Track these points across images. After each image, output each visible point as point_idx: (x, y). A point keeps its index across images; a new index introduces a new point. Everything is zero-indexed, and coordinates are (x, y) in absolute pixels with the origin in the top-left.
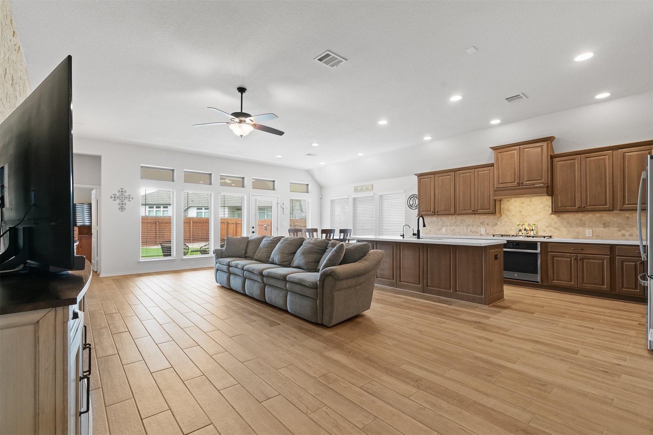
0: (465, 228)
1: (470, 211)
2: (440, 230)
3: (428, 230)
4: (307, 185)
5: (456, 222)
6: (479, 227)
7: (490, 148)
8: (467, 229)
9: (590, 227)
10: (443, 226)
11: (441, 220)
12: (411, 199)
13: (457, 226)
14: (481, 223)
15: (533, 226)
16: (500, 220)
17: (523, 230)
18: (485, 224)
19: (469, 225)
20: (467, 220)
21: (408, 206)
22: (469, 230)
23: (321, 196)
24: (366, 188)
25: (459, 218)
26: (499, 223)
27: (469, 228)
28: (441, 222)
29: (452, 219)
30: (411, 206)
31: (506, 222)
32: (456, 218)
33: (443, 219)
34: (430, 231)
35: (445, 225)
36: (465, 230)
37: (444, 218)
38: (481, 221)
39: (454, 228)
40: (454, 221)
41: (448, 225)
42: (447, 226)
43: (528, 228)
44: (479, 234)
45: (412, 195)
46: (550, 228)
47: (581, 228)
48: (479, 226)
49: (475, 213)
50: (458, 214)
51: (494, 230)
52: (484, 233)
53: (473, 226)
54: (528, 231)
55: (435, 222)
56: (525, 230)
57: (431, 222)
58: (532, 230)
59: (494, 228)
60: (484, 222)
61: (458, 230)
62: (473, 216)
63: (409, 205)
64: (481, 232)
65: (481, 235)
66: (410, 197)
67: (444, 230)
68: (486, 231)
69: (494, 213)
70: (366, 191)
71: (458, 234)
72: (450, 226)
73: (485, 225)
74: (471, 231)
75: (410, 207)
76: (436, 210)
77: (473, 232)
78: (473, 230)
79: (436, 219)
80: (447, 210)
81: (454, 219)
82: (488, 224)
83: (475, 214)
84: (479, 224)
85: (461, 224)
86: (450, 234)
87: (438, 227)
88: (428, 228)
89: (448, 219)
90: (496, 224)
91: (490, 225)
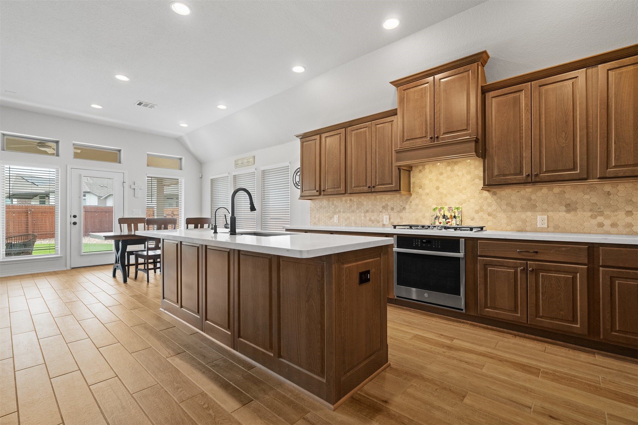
0: (363, 214)
2: (331, 218)
3: (317, 219)
4: (181, 159)
5: (350, 207)
6: (380, 213)
8: (365, 216)
9: (545, 211)
10: (335, 213)
11: (333, 204)
12: (297, 174)
13: (353, 212)
14: (384, 207)
15: (456, 210)
16: (409, 202)
17: (441, 217)
18: (389, 208)
19: (367, 211)
20: (365, 203)
21: (294, 184)
22: (368, 218)
23: (201, 175)
24: (246, 161)
25: (355, 198)
26: (407, 207)
27: (367, 214)
28: (333, 206)
29: (346, 201)
30: (297, 184)
31: (417, 205)
32: (351, 200)
33: (335, 202)
34: (319, 221)
35: (337, 210)
36: (363, 218)
37: (337, 201)
38: (384, 204)
39: (349, 215)
40: (348, 205)
41: (342, 210)
42: (340, 212)
43: (448, 214)
44: (381, 223)
45: (298, 169)
46: (481, 214)
47: (529, 214)
48: (381, 212)
49: (372, 190)
50: (350, 193)
51: (401, 218)
52: (388, 223)
53: (373, 211)
54: (448, 219)
55: (325, 207)
56: (444, 216)
57: (321, 207)
58: (455, 217)
59: (401, 214)
60: (387, 205)
61: (353, 218)
62: (372, 196)
63: (295, 182)
64: (383, 220)
65: (384, 225)
66: (295, 171)
67: (336, 217)
68: (390, 219)
69: (397, 190)
70: (247, 165)
71: (353, 224)
72: (344, 212)
73: (389, 210)
74: (370, 220)
75: (295, 186)
76: (322, 189)
77: (373, 222)
78: (373, 218)
79: (327, 203)
80: (336, 187)
81: (348, 201)
82: (392, 209)
83: (371, 192)
84: (381, 209)
85: (357, 209)
86: (344, 225)
87: (329, 214)
88: (317, 216)
89: (341, 201)
90: (404, 208)
91: (395, 211)
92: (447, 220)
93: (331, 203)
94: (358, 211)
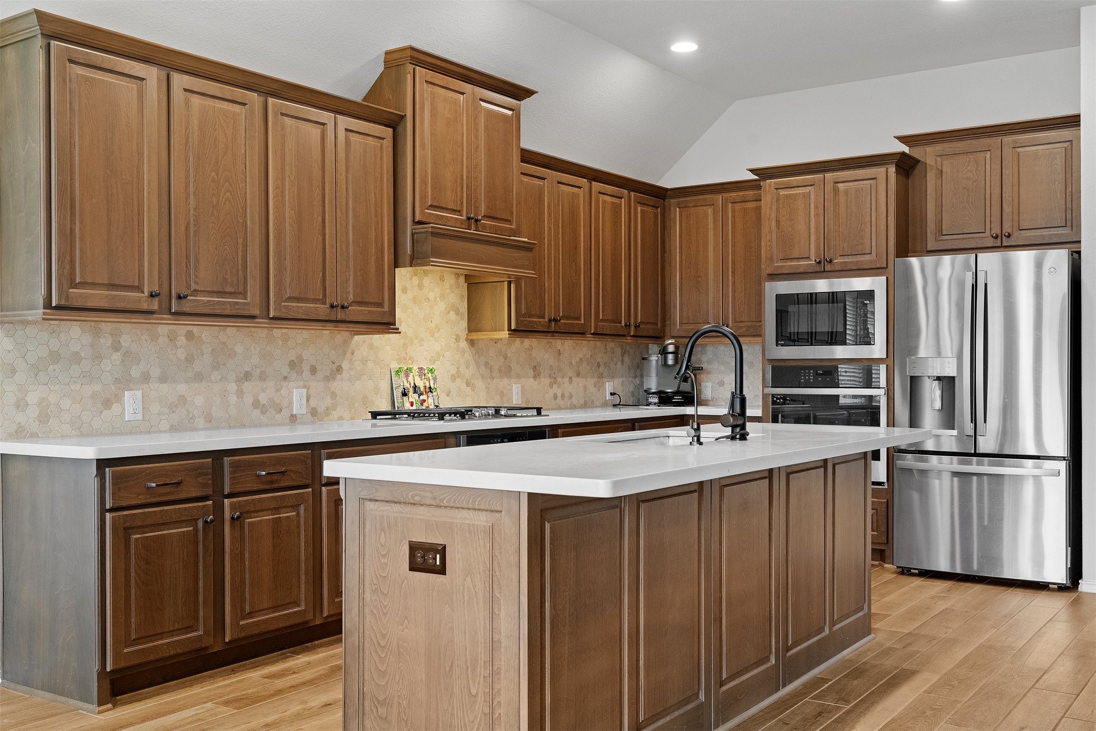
0: (232, 387)
1: (322, 310)
2: (107, 404)
3: (33, 411)
5: (189, 360)
6: (284, 384)
8: (240, 393)
9: (518, 377)
10: (124, 382)
11: (116, 347)
13: (199, 377)
14: (292, 364)
15: (430, 374)
16: (349, 351)
17: (411, 390)
18: (306, 367)
19: (247, 376)
20: (239, 349)
22: (248, 399)
26: (345, 365)
27: (247, 386)
28: (117, 357)
29: (172, 338)
32: (190, 336)
33: (126, 340)
34: (44, 416)
35: (135, 373)
36: (233, 399)
38: (292, 356)
39: (182, 388)
40: (182, 354)
41: (155, 372)
42: (146, 378)
43: (420, 384)
44: (286, 413)
47: (506, 381)
48: (285, 378)
49: (337, 315)
50: (274, 318)
51: (333, 395)
53: (263, 377)
54: (422, 394)
56: (415, 389)
57: (55, 357)
58: (431, 389)
59: (335, 385)
60: (301, 358)
61: (199, 400)
64: (291, 404)
65: (293, 419)
67: (131, 398)
68: (308, 400)
71: (200, 422)
72: (163, 379)
73: (306, 374)
74: (256, 404)
76: (175, 289)
77: (264, 410)
78: (263, 398)
79: (87, 339)
80: (228, 290)
81: (182, 340)
82: (313, 370)
84: (285, 370)
85: (214, 368)
86: (165, 426)
87: (97, 387)
88: (32, 398)
89: (154, 338)
90: (339, 369)
91: (320, 375)
92: (422, 397)
93: (106, 341)
94: (215, 375)
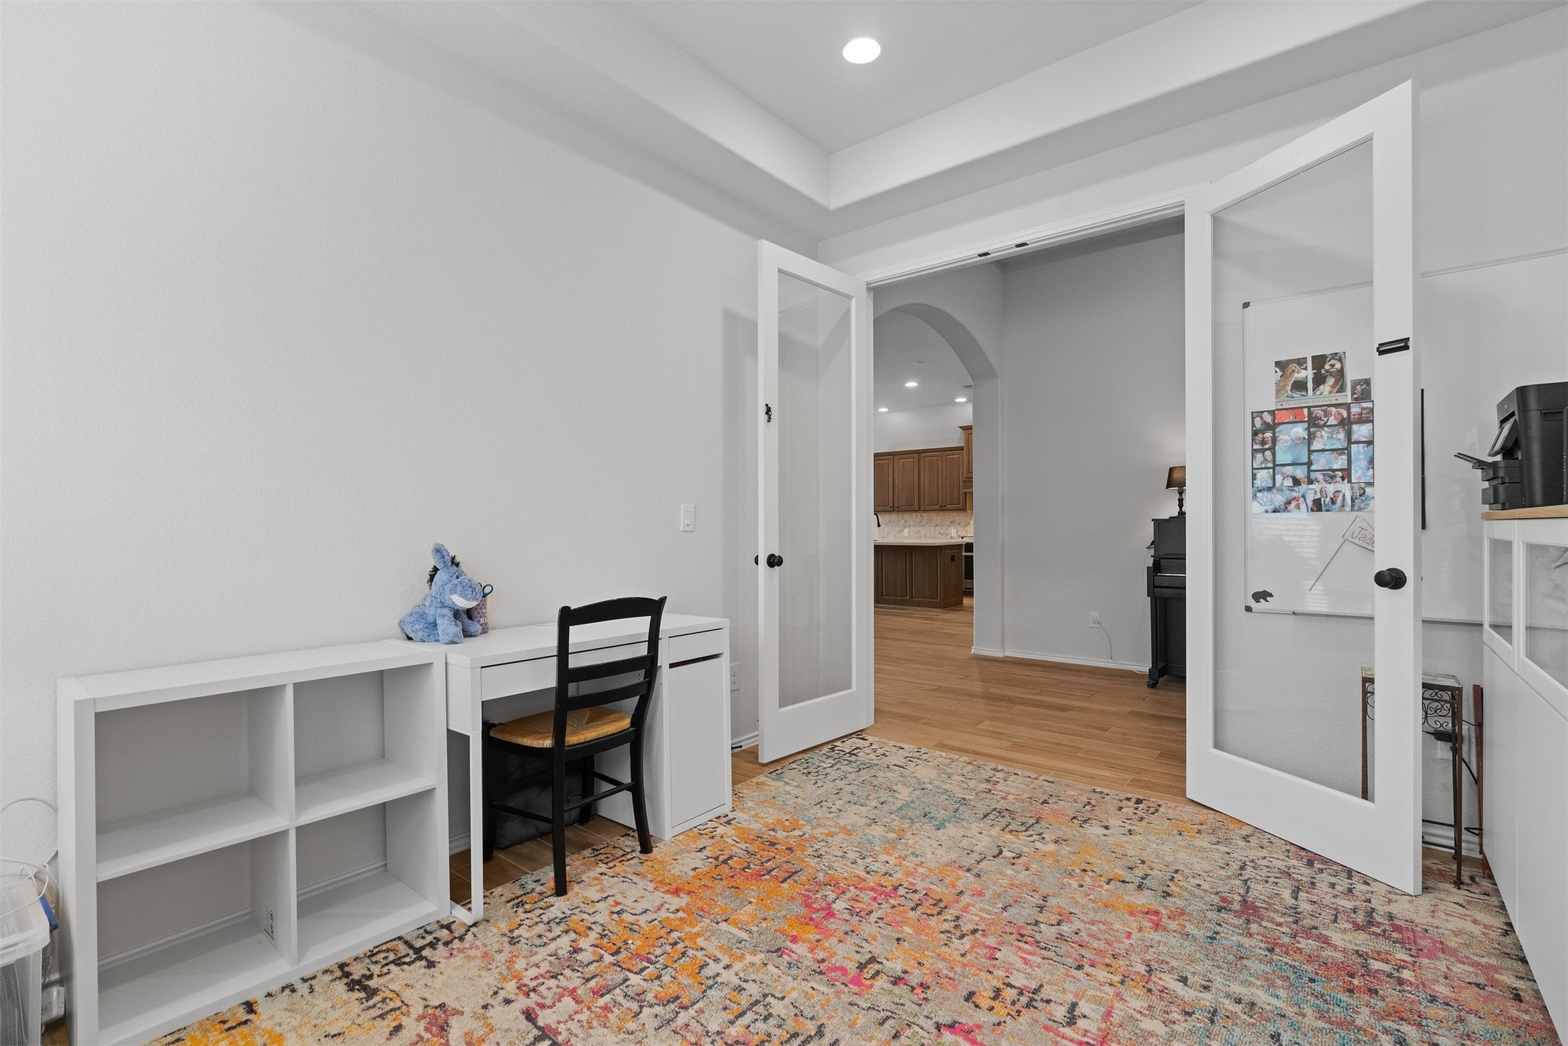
0: (932, 528)
1: (938, 506)
2: (901, 532)
3: (885, 533)
5: (921, 521)
6: (948, 528)
7: (961, 427)
8: (935, 530)
10: (905, 527)
11: (903, 519)
13: (923, 526)
14: (952, 522)
18: (957, 523)
19: (937, 525)
20: (935, 518)
22: (937, 532)
25: (925, 515)
26: (971, 522)
27: (937, 528)
28: (903, 521)
29: (916, 516)
32: (921, 515)
33: (905, 517)
34: (888, 534)
35: (907, 525)
36: (933, 531)
37: (907, 516)
38: (952, 520)
39: (919, 529)
40: (919, 520)
41: (912, 524)
42: (910, 526)
44: (949, 536)
48: (949, 526)
49: (943, 509)
50: (923, 511)
51: (966, 531)
52: (955, 535)
53: (942, 526)
55: (894, 521)
57: (890, 521)
59: (966, 528)
60: (955, 520)
61: (923, 532)
62: (942, 513)
64: (951, 533)
65: (952, 538)
67: (906, 531)
68: (956, 533)
69: (964, 509)
71: (923, 537)
72: (914, 526)
73: (956, 525)
74: (940, 533)
76: (896, 505)
77: (942, 535)
78: (942, 532)
79: (896, 517)
80: (909, 503)
81: (919, 517)
82: (959, 524)
83: (943, 510)
84: (949, 524)
85: (926, 522)
86: (914, 538)
87: (899, 528)
88: (885, 530)
89: (912, 516)
91: (961, 525)
93: (901, 518)
94: (928, 525)
